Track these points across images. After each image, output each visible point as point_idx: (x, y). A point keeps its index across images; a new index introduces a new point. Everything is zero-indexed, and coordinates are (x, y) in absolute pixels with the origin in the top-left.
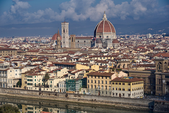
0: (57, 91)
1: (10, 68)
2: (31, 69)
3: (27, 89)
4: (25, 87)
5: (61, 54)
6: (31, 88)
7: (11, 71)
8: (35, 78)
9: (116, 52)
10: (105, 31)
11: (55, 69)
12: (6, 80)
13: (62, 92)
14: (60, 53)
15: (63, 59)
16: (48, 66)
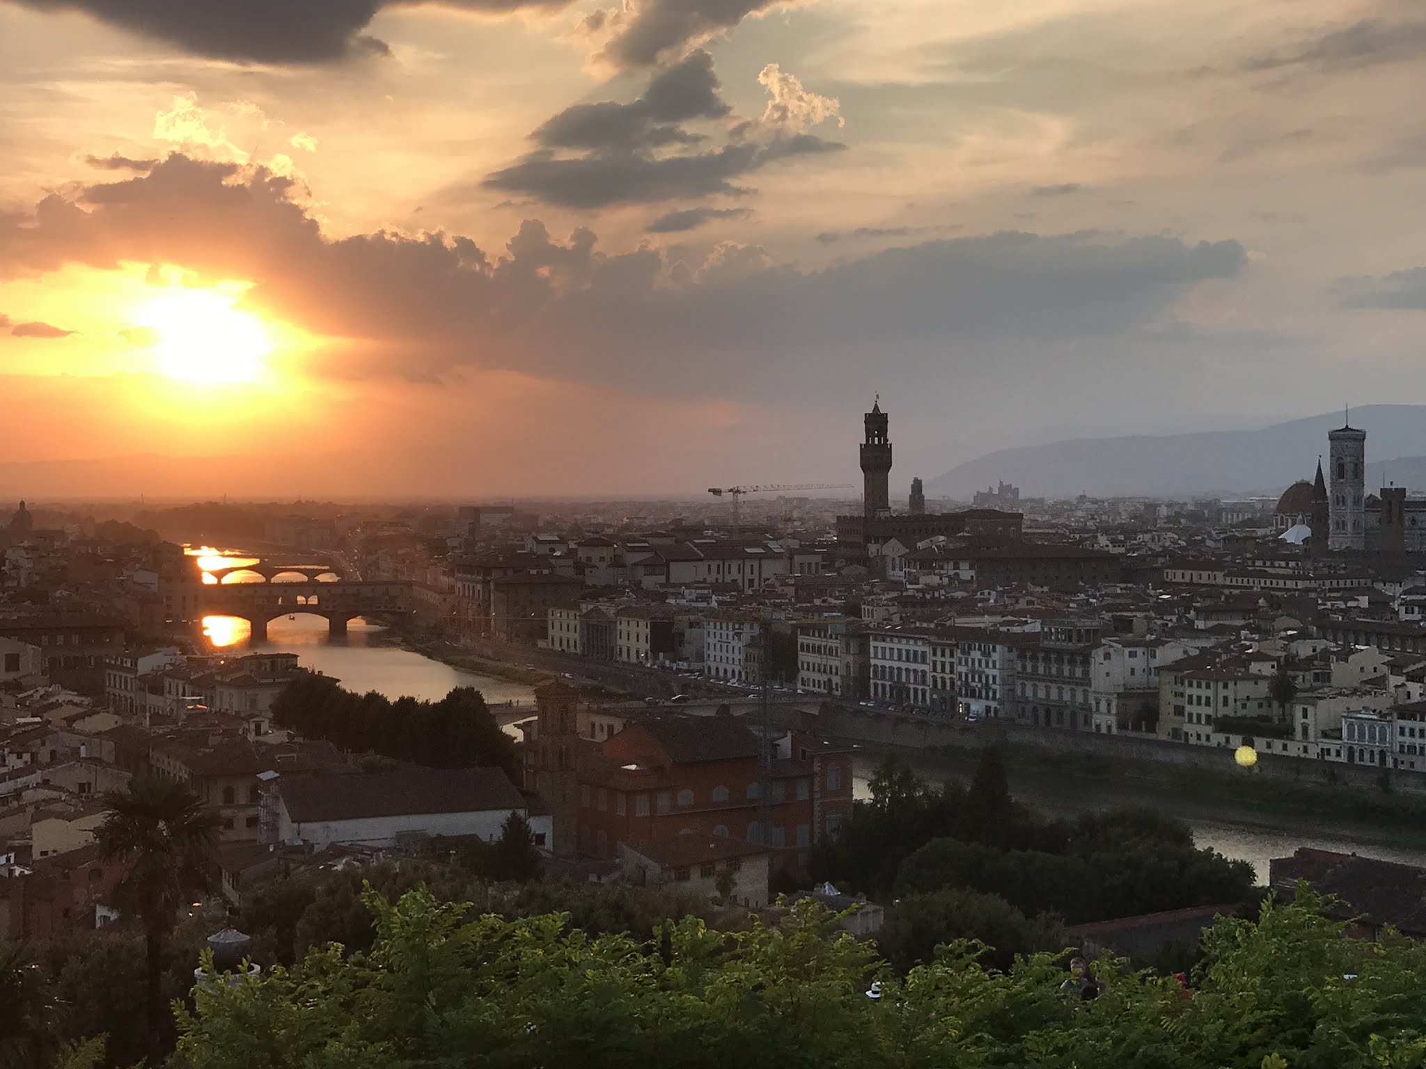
0: (1332, 757)
1: (1103, 641)
2: (1203, 650)
3: (1183, 741)
4: (1176, 733)
5: (1334, 582)
6: (1203, 738)
7: (1107, 656)
8: (1222, 693)
11: (1318, 650)
12: (1086, 698)
13: (1357, 761)
15: (1350, 604)
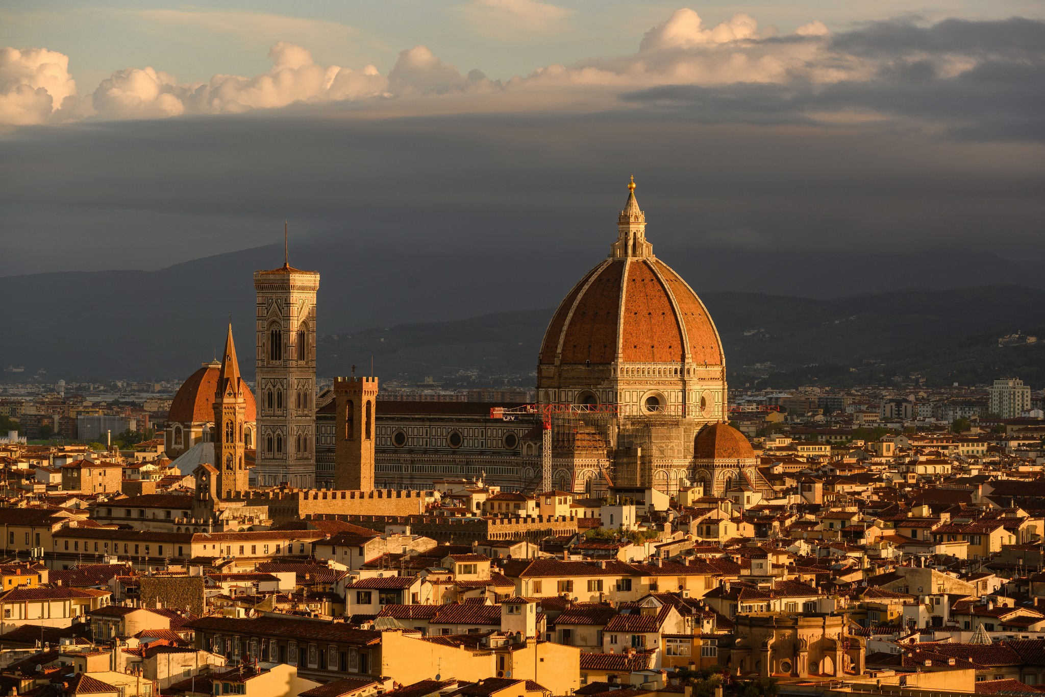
5: (248, 546)
9: (728, 531)
10: (632, 352)
14: (241, 536)
15: (265, 586)
16: (133, 643)
